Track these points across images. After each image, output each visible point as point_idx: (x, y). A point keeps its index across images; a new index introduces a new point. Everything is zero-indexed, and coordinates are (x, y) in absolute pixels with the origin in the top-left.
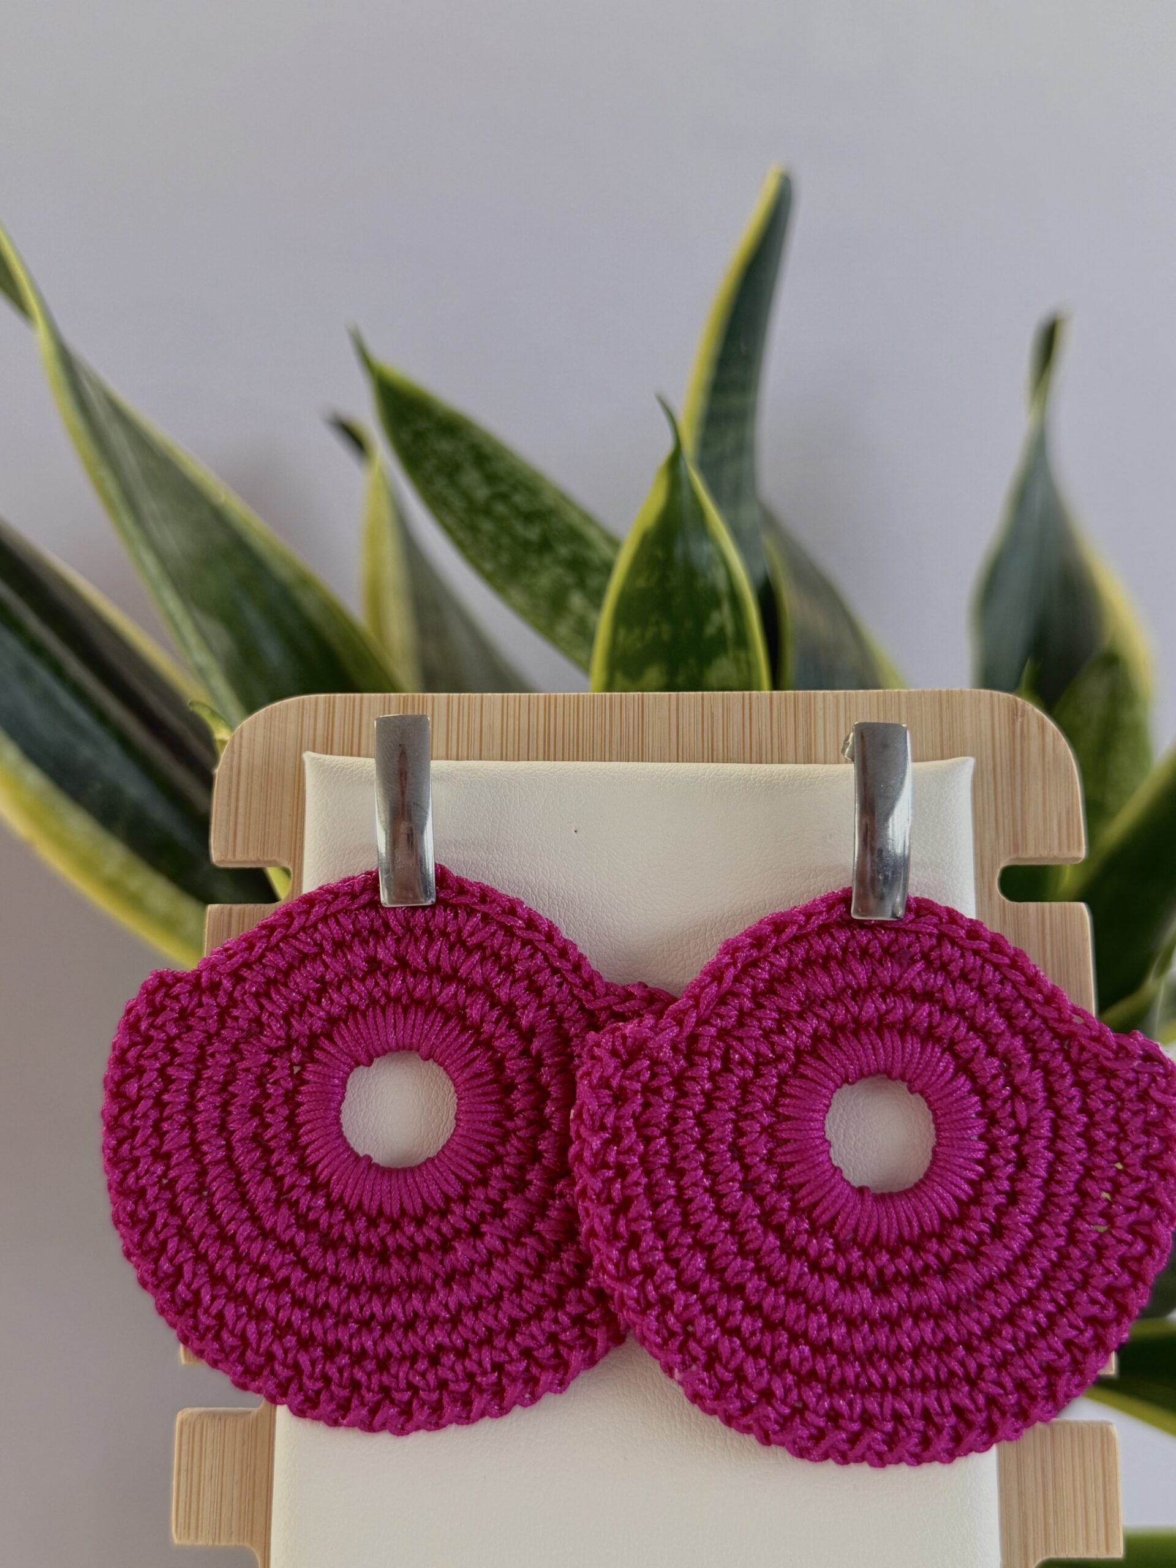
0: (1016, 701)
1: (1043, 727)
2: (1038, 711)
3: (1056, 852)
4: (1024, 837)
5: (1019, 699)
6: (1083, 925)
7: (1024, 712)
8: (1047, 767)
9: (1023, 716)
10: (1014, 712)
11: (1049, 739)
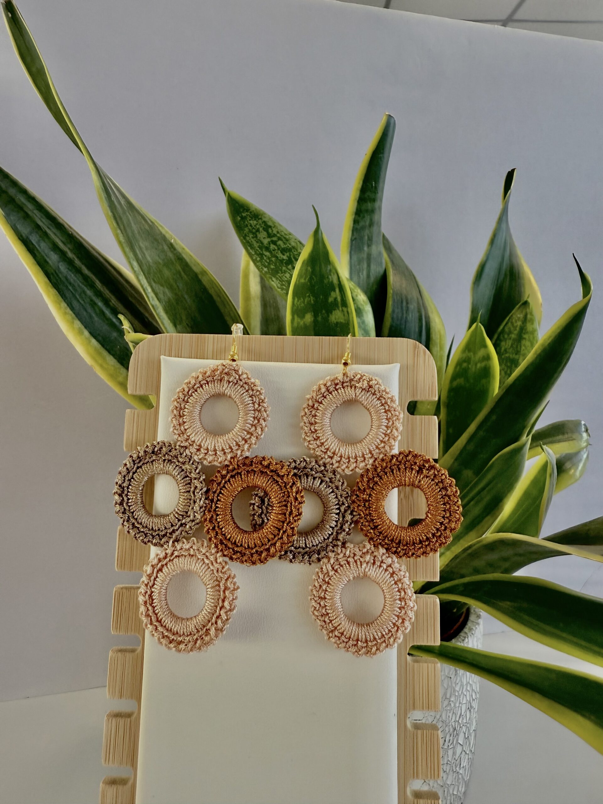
0: (416, 343)
1: (425, 353)
2: (424, 347)
3: (427, 398)
4: (417, 393)
5: (417, 342)
6: (435, 424)
7: (418, 347)
8: (425, 367)
9: (418, 348)
10: (415, 347)
11: (427, 357)
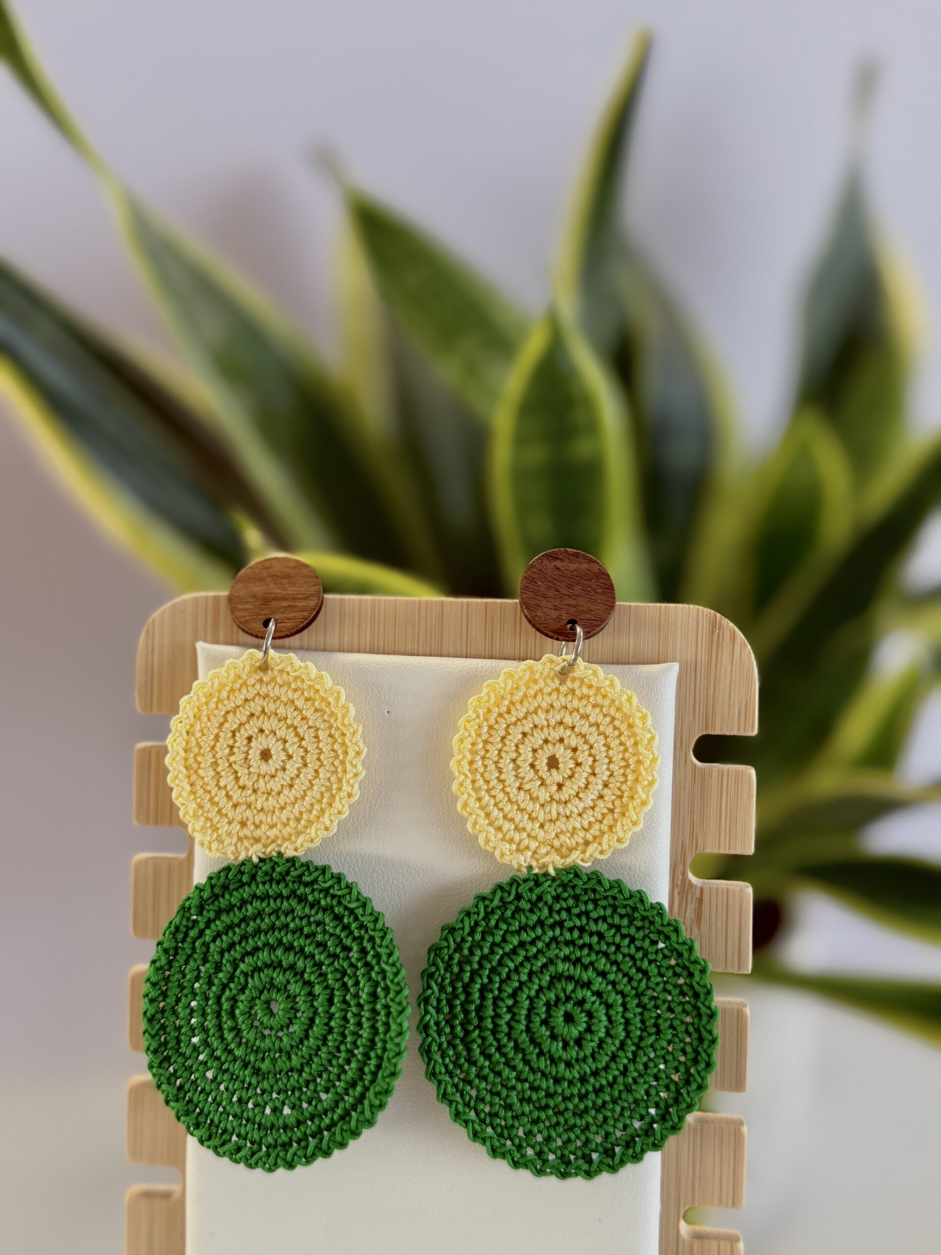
3: (736, 731)
4: (714, 720)
6: (750, 785)
8: (734, 667)
